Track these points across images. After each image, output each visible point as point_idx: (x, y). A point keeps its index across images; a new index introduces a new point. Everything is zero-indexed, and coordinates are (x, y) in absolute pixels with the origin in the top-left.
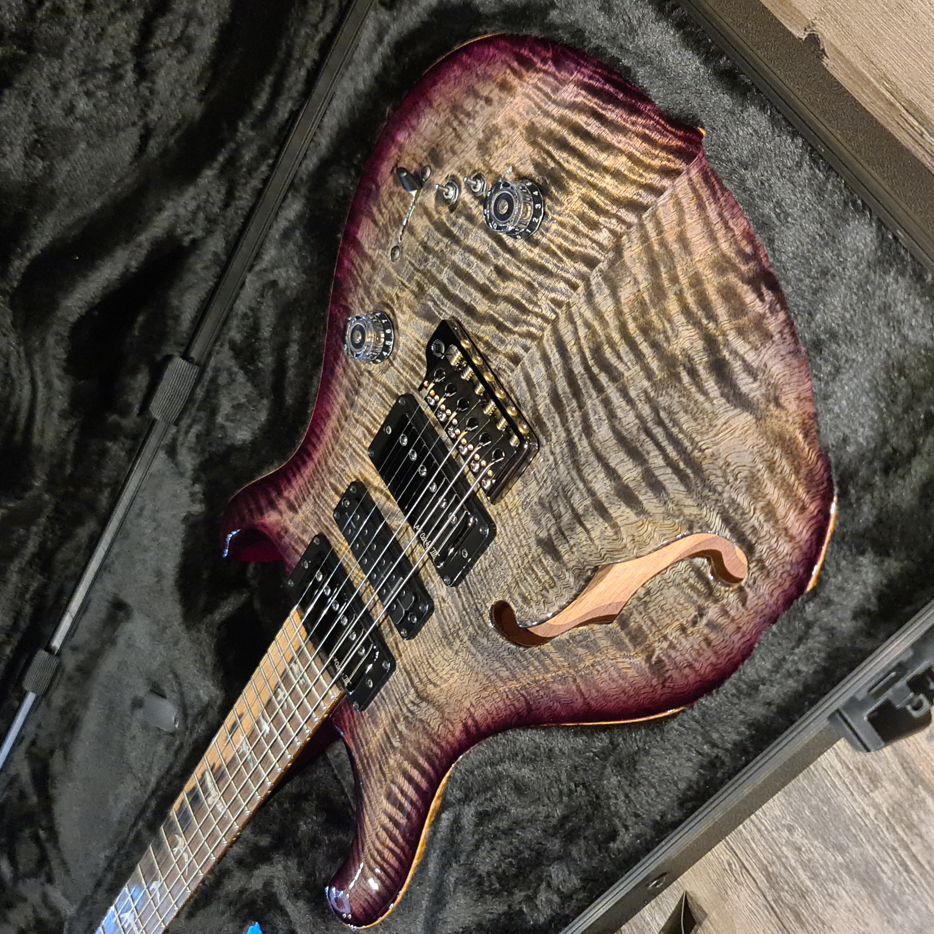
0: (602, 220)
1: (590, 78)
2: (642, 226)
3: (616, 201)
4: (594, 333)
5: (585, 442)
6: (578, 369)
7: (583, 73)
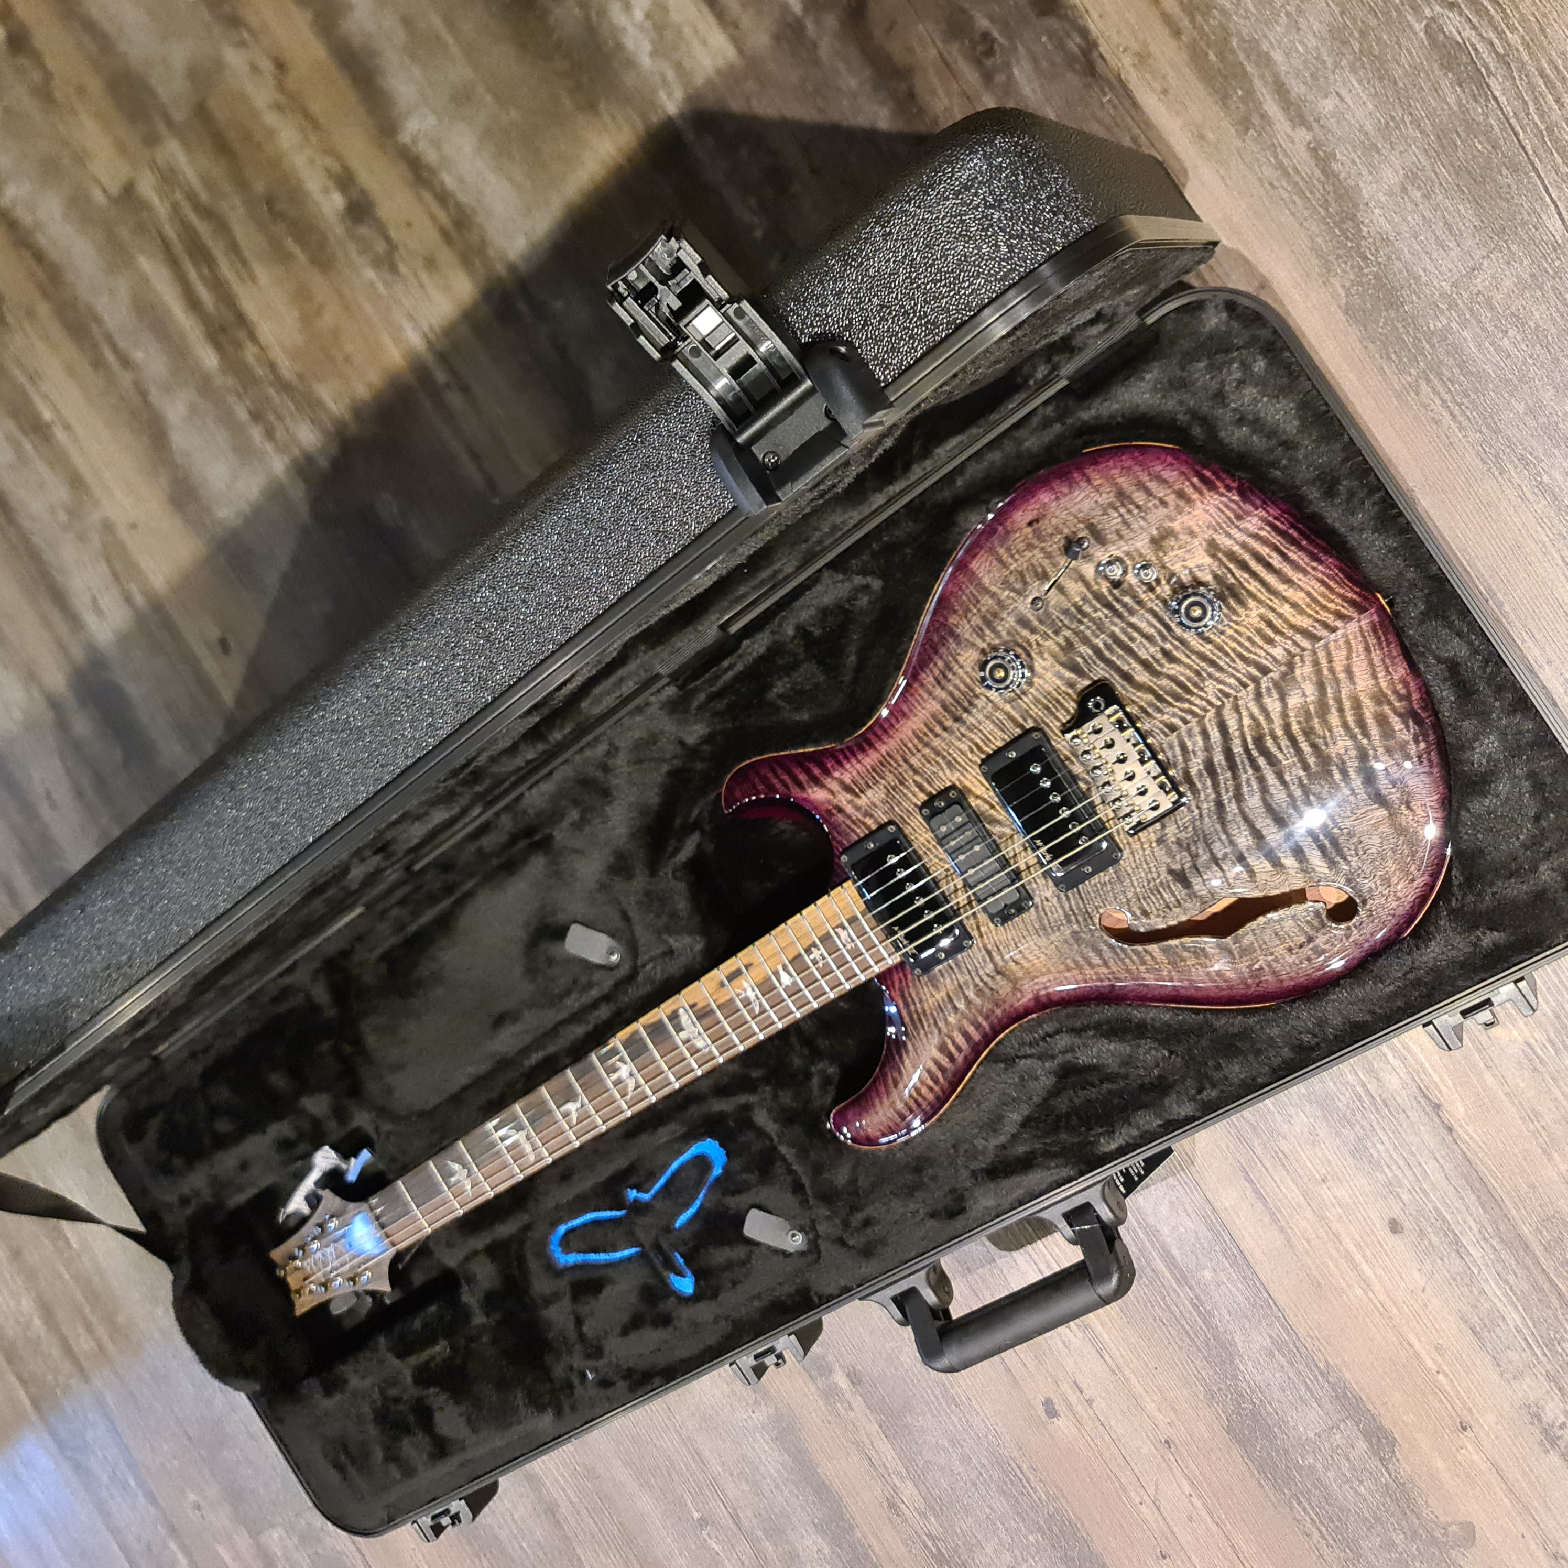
0: (1278, 638)
1: (1276, 518)
2: (1314, 653)
3: (1292, 627)
4: (1258, 725)
5: (1234, 806)
6: (1237, 749)
7: (1268, 512)
